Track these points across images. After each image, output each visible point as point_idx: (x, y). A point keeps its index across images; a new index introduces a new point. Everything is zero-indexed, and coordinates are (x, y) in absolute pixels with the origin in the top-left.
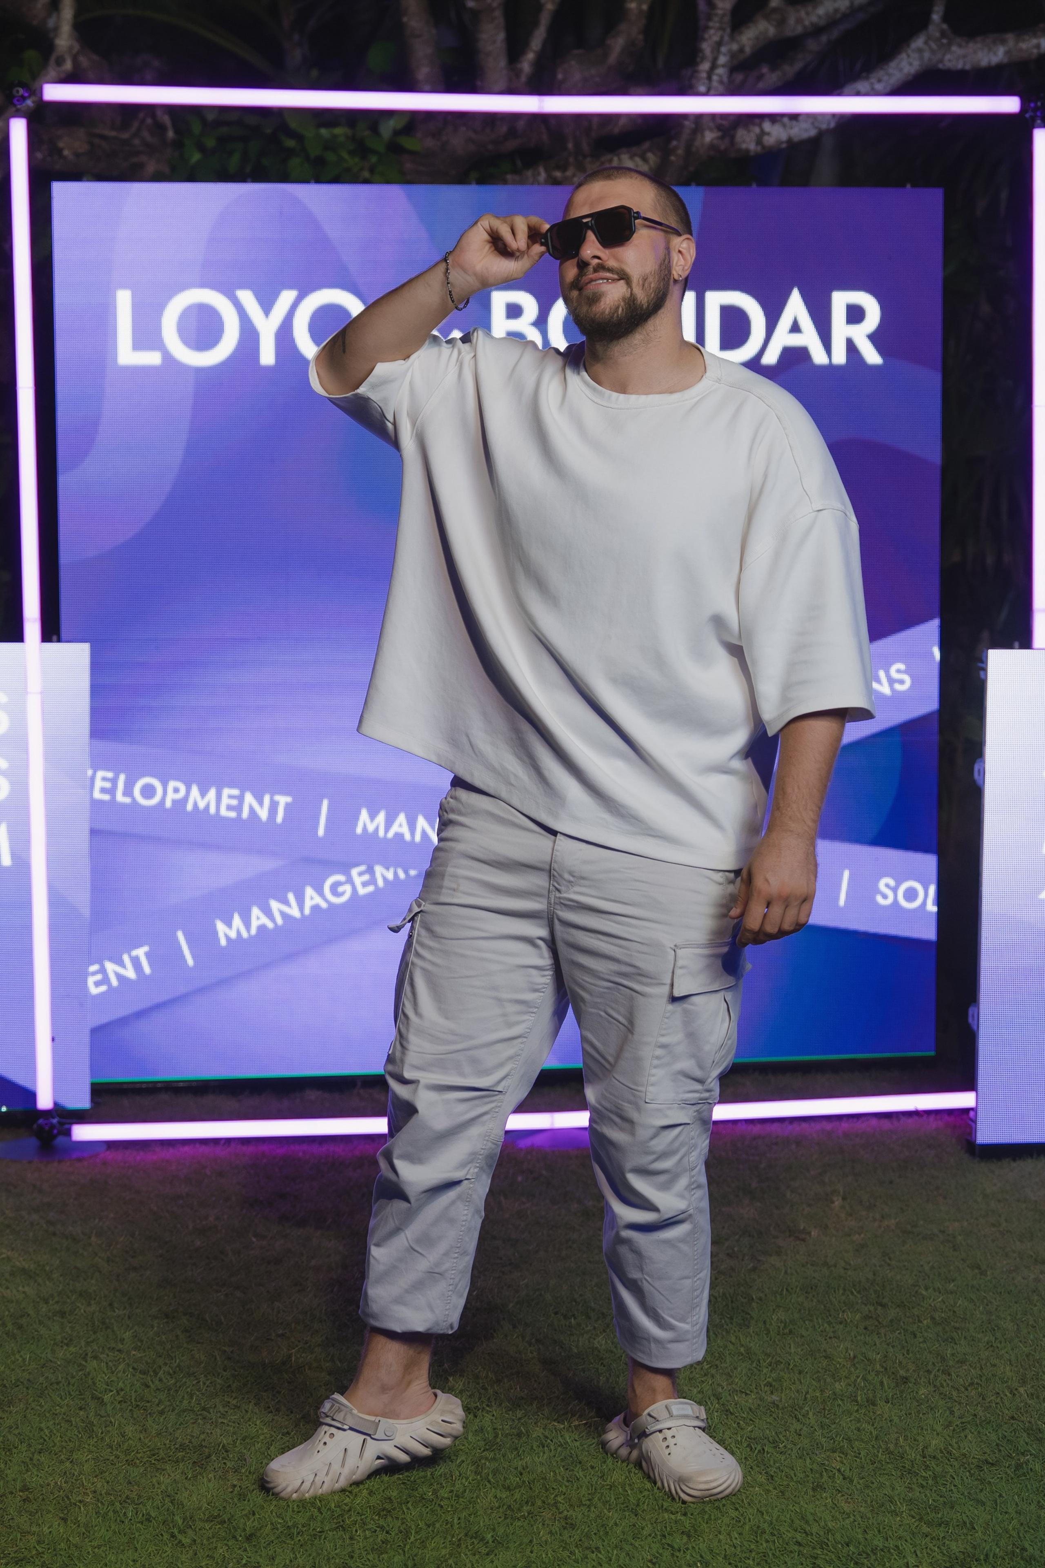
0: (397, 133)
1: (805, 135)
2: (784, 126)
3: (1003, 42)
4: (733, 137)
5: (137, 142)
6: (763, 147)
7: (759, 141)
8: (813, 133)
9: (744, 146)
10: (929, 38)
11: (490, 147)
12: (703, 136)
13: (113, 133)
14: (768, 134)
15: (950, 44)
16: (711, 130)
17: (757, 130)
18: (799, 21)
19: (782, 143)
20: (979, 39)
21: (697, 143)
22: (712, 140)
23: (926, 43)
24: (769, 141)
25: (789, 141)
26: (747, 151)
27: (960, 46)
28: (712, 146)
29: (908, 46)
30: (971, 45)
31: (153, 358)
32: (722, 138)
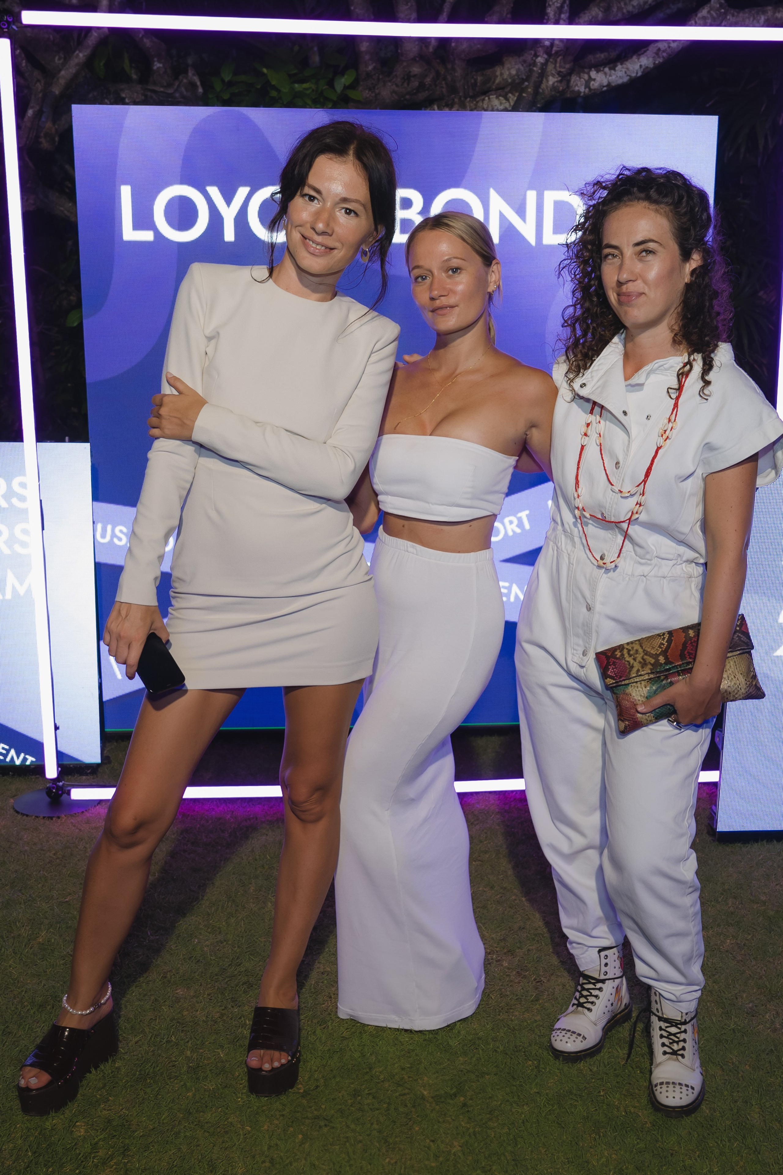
0: (346, 88)
1: (620, 82)
2: (605, 74)
3: (764, 12)
4: (569, 81)
5: (177, 95)
6: (590, 89)
7: (587, 85)
8: (626, 79)
9: (577, 89)
10: (711, 9)
11: (408, 97)
12: (548, 81)
13: (162, 89)
14: (594, 80)
15: (725, 14)
16: (553, 76)
17: (586, 77)
18: (620, 9)
19: (604, 87)
20: (747, 10)
21: (543, 86)
22: (554, 83)
23: (709, 12)
24: (594, 85)
25: (609, 85)
26: (579, 92)
27: (733, 15)
28: (554, 88)
29: (696, 15)
30: (741, 14)
31: (147, 236)
32: (561, 81)
